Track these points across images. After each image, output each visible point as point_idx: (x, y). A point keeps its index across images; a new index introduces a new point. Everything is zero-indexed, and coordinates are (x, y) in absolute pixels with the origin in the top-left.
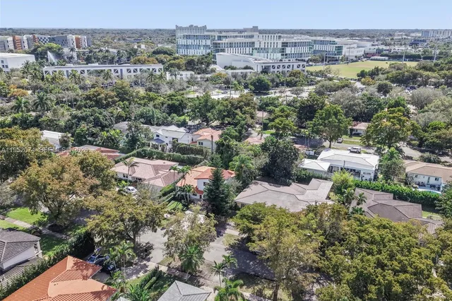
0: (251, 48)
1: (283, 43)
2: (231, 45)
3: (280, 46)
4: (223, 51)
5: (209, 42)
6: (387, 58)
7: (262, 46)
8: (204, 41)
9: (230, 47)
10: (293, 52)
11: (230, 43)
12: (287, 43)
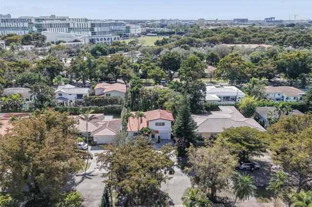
0: (67, 28)
1: (91, 24)
2: (51, 26)
3: (89, 26)
4: (45, 30)
5: (26, 25)
6: (156, 34)
7: (76, 26)
8: (21, 24)
9: (51, 27)
10: (99, 31)
11: (50, 24)
12: (94, 24)
